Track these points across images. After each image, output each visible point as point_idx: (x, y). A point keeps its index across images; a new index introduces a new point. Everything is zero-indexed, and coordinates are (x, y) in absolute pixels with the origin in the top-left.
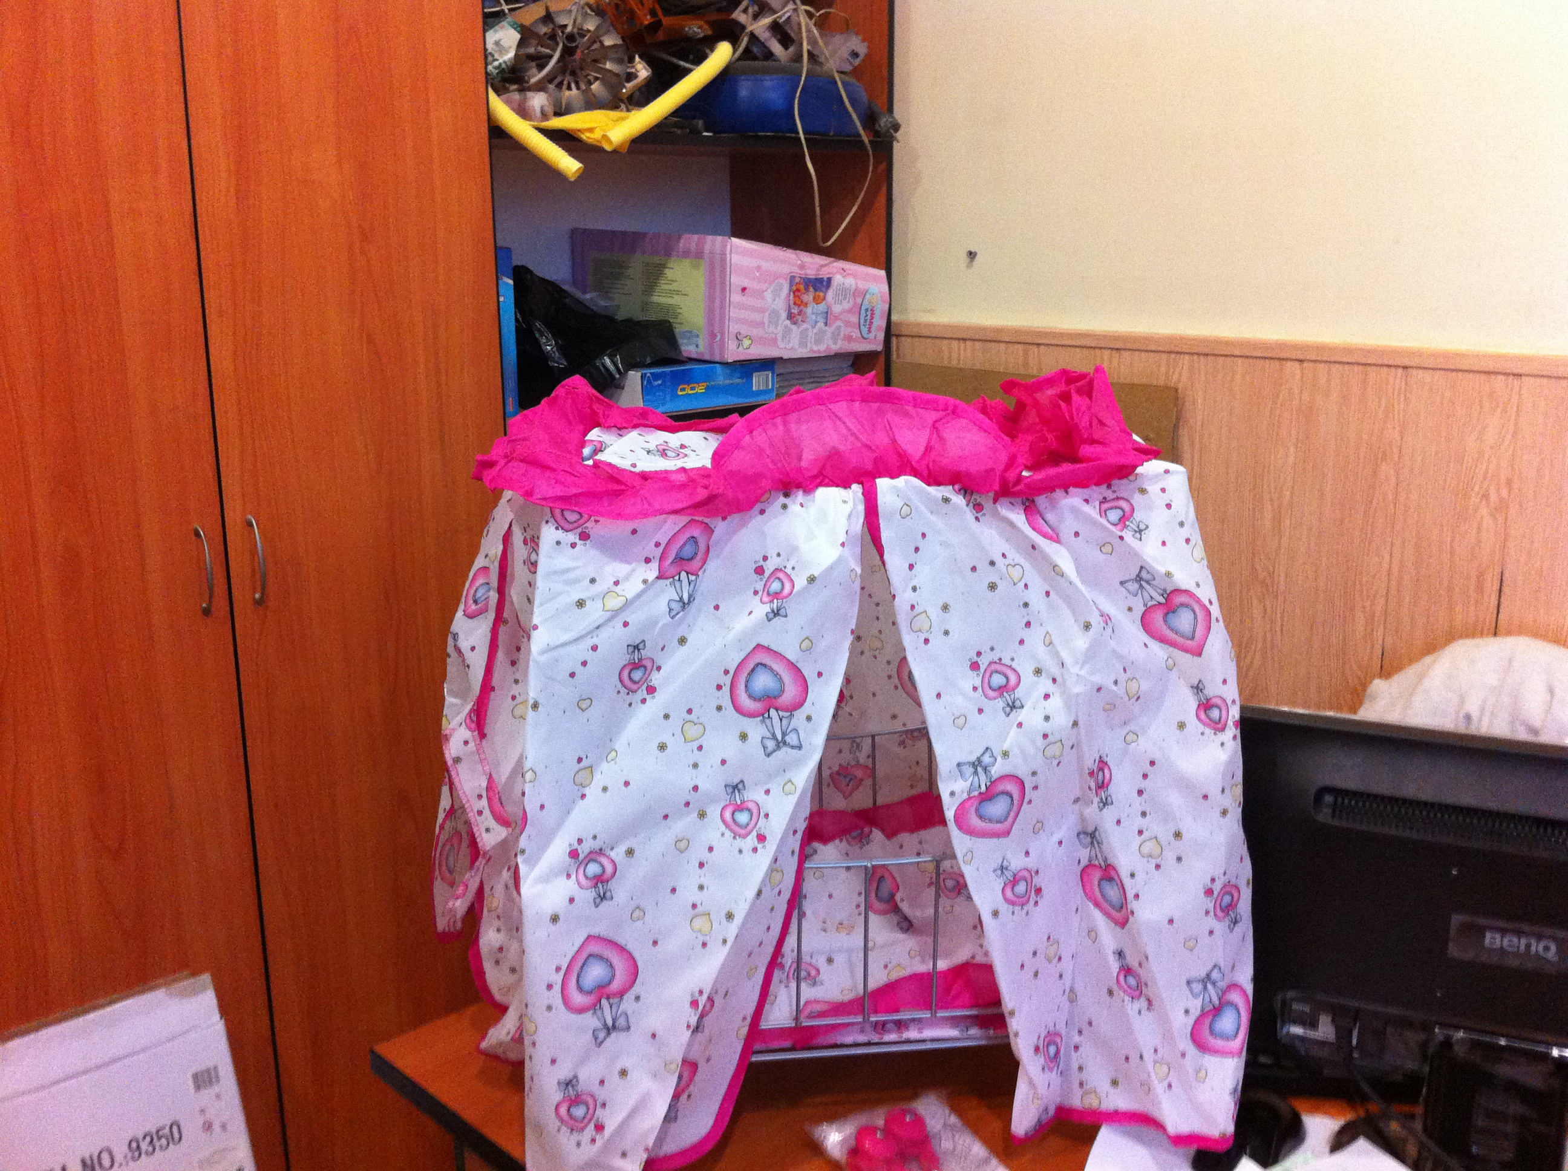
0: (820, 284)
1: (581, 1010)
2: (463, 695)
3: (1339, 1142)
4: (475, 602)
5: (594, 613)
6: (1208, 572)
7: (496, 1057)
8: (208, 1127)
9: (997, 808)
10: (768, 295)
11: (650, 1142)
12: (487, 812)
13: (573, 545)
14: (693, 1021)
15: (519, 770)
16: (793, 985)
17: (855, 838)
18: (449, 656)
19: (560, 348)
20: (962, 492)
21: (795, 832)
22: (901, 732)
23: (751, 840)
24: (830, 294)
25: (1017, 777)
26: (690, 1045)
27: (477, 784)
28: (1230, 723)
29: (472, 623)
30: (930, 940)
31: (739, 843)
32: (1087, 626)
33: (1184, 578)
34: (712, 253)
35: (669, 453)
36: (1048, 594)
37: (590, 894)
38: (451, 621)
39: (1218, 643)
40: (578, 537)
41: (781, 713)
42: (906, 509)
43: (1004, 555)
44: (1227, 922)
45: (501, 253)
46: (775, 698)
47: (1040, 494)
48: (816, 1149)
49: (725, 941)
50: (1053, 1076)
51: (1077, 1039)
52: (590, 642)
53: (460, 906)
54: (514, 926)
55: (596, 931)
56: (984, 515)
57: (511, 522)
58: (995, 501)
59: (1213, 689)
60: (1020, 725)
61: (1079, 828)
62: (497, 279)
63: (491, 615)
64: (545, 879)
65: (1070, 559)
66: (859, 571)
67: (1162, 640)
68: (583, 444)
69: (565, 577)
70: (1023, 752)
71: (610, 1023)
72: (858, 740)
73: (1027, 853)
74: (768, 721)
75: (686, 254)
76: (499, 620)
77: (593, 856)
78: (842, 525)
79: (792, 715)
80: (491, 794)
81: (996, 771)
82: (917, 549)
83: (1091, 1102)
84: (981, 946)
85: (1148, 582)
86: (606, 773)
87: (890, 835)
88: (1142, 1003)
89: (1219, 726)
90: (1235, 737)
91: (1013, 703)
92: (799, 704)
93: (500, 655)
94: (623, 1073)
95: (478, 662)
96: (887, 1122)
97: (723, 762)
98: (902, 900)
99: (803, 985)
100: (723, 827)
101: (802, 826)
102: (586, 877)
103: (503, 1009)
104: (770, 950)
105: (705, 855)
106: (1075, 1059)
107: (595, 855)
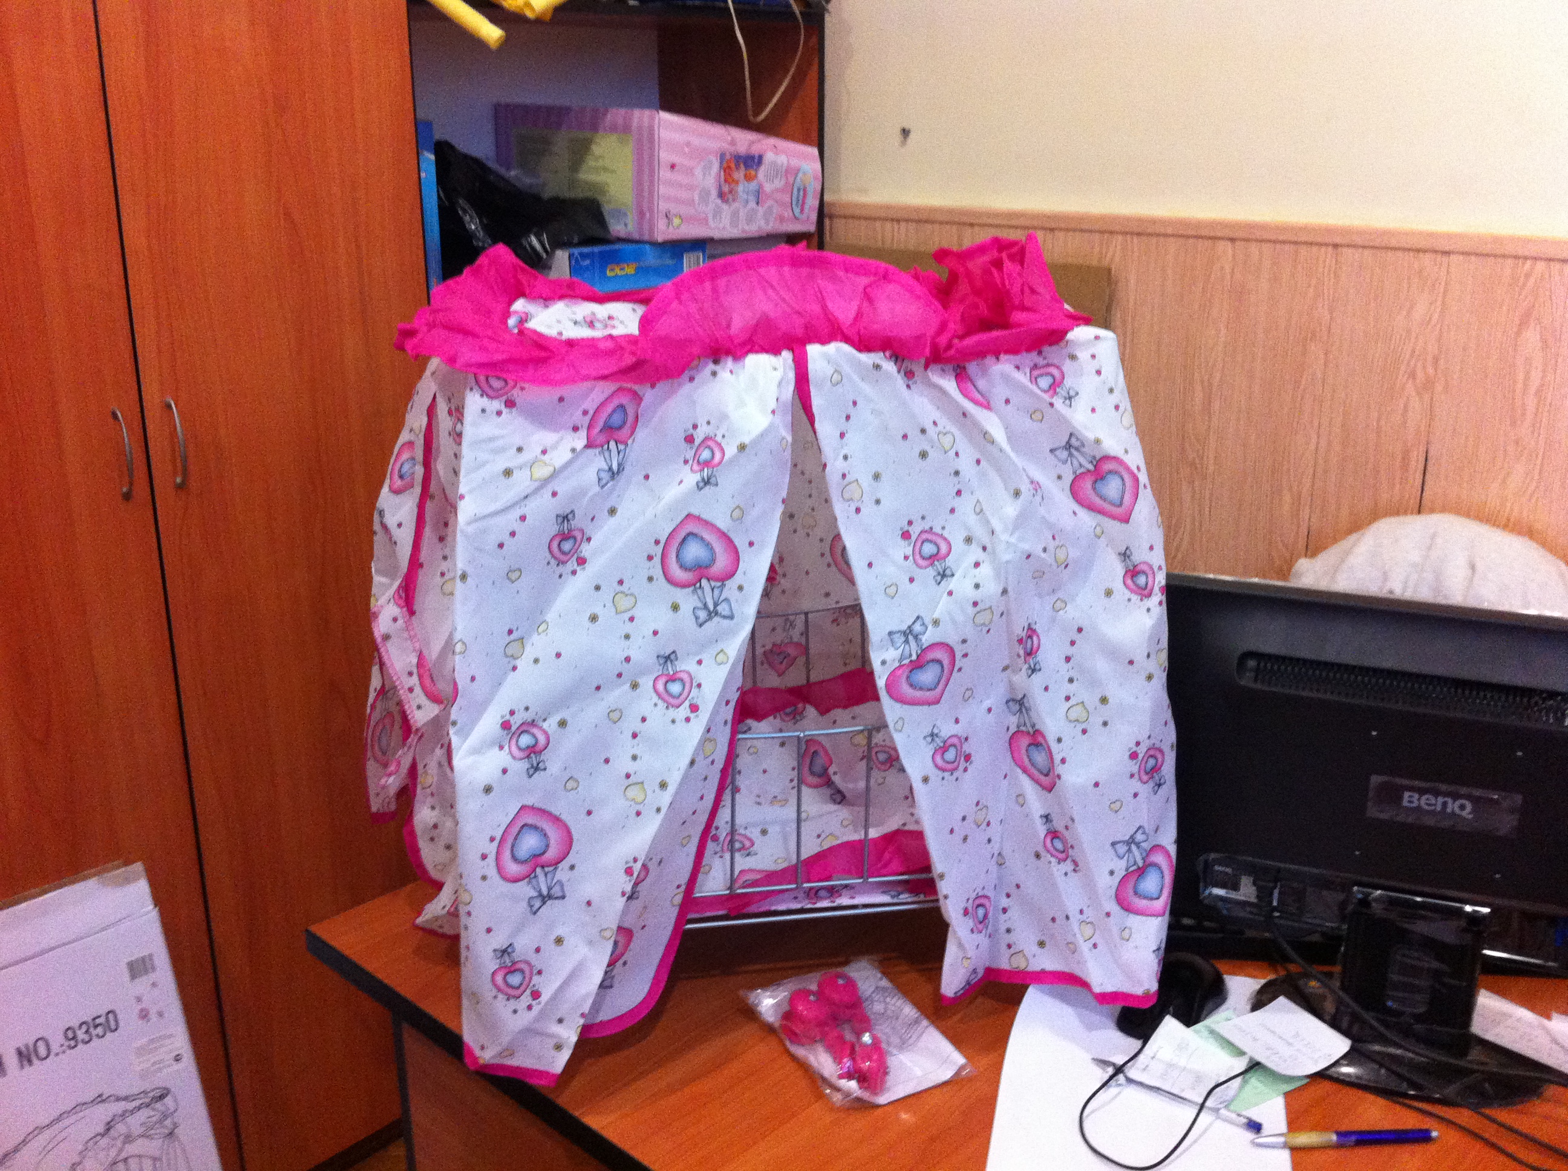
0: (751, 162)
1: (516, 880)
2: (390, 573)
3: (1259, 1002)
4: (401, 477)
5: (522, 482)
6: (1137, 440)
7: (431, 932)
8: (144, 1015)
9: (927, 676)
10: (698, 172)
11: (586, 1009)
12: (418, 690)
13: (499, 413)
14: (628, 888)
15: (449, 647)
16: (727, 856)
17: (787, 715)
18: (375, 533)
19: (485, 227)
20: (893, 359)
21: (727, 703)
22: (833, 609)
23: (684, 711)
24: (762, 173)
25: (948, 645)
26: (625, 912)
27: (408, 660)
28: (1156, 589)
29: (397, 499)
30: (862, 809)
31: (672, 713)
32: (1017, 494)
33: (1112, 445)
34: (640, 128)
35: (597, 325)
36: (978, 462)
37: (524, 765)
38: (377, 497)
39: (1145, 509)
40: (503, 406)
41: (713, 583)
42: (836, 377)
43: (935, 423)
44: (1151, 784)
45: (421, 128)
46: (706, 567)
47: (969, 361)
48: (751, 1014)
49: (658, 810)
50: (981, 939)
51: (1005, 902)
52: (517, 512)
53: (393, 782)
54: (448, 804)
55: (529, 802)
56: (916, 383)
57: (435, 395)
58: (926, 367)
59: (1140, 556)
60: (950, 593)
61: (1008, 697)
62: (418, 153)
63: (418, 490)
64: (476, 751)
65: (1000, 425)
66: (789, 439)
67: (1091, 508)
68: (507, 314)
69: (492, 445)
70: (954, 622)
71: (545, 892)
72: (792, 618)
73: (957, 721)
74: (699, 592)
75: (614, 129)
76: (425, 495)
77: (525, 728)
78: (772, 393)
79: (723, 586)
80: (422, 671)
81: (927, 639)
82: (848, 418)
83: (1019, 964)
84: (912, 815)
85: (1077, 449)
86: (538, 645)
87: (824, 711)
88: (1068, 866)
89: (1145, 592)
90: (1160, 603)
91: (944, 571)
92: (731, 575)
93: (428, 531)
94: (559, 941)
95: (405, 538)
96: (820, 985)
97: (655, 633)
98: (835, 773)
99: (737, 855)
100: (655, 699)
101: (734, 696)
102: (520, 749)
103: (439, 886)
104: (703, 818)
105: (637, 726)
106: (1004, 920)
107: (528, 726)
